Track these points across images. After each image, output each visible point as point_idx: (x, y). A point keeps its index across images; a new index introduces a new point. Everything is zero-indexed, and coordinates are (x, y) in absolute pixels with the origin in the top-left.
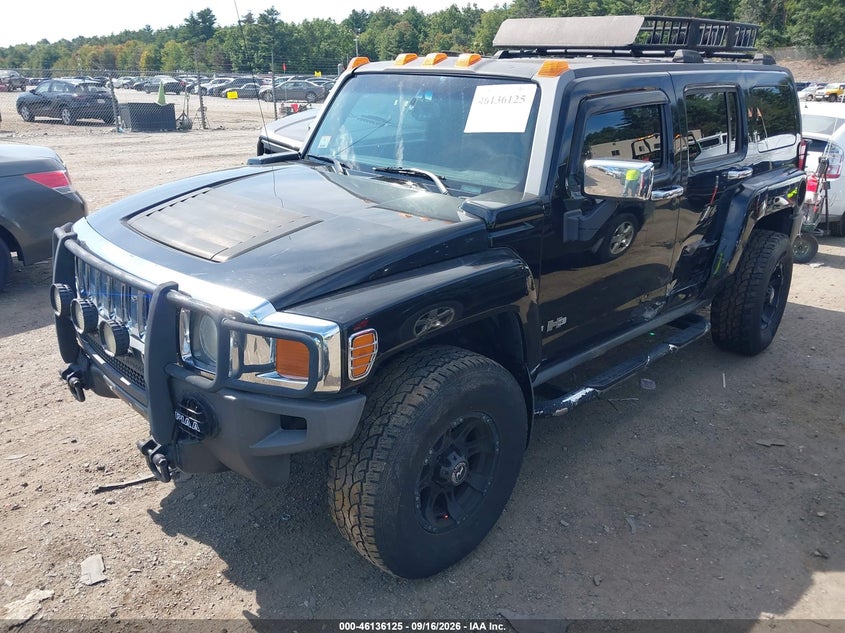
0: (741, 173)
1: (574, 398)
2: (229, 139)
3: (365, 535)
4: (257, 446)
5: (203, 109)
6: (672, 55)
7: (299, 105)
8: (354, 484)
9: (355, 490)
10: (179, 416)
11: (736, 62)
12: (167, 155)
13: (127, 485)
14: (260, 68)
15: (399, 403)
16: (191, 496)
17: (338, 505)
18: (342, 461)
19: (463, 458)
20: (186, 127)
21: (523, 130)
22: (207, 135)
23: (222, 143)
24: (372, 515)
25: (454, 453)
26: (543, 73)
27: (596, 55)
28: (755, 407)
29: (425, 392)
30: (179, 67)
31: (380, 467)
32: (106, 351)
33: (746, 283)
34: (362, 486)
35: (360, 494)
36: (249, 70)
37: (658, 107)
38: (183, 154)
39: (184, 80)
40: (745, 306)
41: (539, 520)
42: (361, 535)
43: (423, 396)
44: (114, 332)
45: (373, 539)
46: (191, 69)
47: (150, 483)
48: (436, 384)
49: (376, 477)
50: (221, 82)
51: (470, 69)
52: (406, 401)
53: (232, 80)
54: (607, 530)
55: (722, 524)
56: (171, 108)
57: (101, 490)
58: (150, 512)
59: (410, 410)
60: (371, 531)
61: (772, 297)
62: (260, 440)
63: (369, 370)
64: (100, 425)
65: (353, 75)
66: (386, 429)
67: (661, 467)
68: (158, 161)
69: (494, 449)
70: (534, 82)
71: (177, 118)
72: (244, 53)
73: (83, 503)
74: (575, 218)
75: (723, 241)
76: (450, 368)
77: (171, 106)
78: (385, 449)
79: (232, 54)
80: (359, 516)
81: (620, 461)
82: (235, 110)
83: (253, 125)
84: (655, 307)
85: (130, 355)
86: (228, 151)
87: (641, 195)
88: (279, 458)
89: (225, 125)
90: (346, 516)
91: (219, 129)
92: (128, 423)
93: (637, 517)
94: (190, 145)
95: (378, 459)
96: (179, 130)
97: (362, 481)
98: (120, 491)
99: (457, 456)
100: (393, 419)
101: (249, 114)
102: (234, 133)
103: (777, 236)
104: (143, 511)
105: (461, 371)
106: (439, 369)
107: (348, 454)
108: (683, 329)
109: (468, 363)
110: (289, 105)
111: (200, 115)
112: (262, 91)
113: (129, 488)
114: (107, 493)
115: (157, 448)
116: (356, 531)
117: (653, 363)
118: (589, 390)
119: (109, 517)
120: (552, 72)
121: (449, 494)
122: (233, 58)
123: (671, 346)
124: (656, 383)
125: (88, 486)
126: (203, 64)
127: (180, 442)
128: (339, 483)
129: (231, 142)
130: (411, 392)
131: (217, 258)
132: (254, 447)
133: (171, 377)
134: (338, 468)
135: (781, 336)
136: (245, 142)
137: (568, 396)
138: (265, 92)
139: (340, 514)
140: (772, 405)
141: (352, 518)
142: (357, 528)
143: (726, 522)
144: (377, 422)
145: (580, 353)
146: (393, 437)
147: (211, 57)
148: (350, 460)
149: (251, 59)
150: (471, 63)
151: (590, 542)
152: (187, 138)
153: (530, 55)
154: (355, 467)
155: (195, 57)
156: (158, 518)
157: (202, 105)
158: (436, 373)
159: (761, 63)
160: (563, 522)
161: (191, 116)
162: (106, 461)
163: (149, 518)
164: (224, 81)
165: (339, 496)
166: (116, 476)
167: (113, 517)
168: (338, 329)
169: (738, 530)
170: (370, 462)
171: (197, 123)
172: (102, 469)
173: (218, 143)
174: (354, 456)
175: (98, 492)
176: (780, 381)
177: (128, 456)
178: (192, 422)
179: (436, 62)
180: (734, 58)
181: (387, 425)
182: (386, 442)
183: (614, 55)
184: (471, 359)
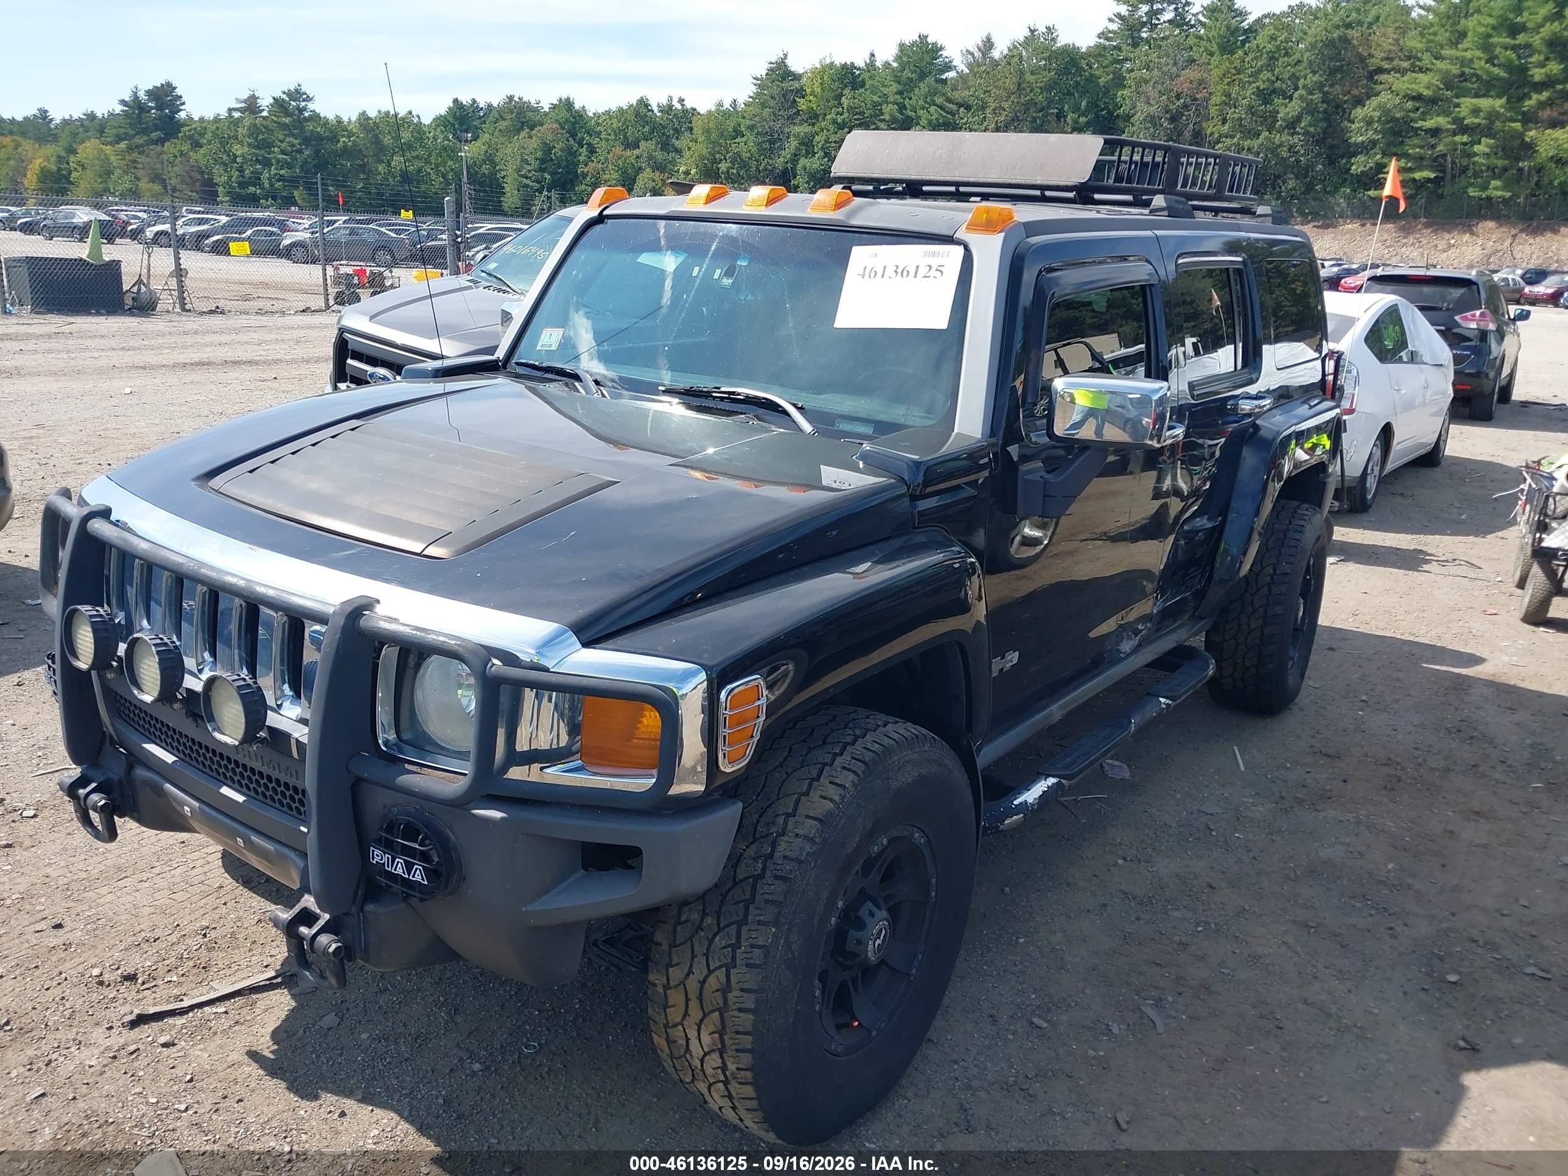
0: (1256, 402)
1: (1032, 795)
2: (237, 331)
3: (732, 1067)
4: (537, 906)
5: (179, 273)
6: (1147, 204)
7: (368, 270)
8: (710, 972)
9: (713, 983)
10: (378, 856)
11: (1220, 219)
12: (116, 358)
13: (192, 1008)
14: (274, 198)
15: (788, 815)
16: (330, 1019)
17: (675, 1015)
18: (682, 933)
19: (884, 913)
20: (144, 307)
21: (943, 325)
22: (191, 323)
23: (224, 338)
24: (749, 1029)
25: (869, 905)
26: (973, 226)
27: (985, 197)
28: (1300, 801)
29: (834, 793)
30: (106, 190)
31: (766, 936)
32: (218, 736)
33: (1265, 590)
34: (728, 976)
35: (725, 990)
36: (253, 201)
37: (1143, 291)
38: (150, 358)
39: (123, 216)
40: (1266, 631)
41: (993, 1019)
42: (724, 1068)
43: (831, 800)
44: (243, 697)
45: (749, 1075)
46: (133, 195)
47: (239, 1001)
48: (851, 776)
49: (757, 955)
50: (201, 222)
51: (838, 216)
52: (802, 810)
53: (224, 219)
54: (1115, 1030)
55: (1300, 1006)
56: (114, 267)
57: (142, 1020)
58: (253, 1055)
59: (810, 827)
60: (746, 1059)
61: (1301, 614)
62: (546, 892)
63: (750, 752)
64: (104, 891)
65: (600, 219)
66: (769, 864)
67: (1176, 914)
68: (100, 371)
69: (928, 894)
70: (958, 242)
71: (125, 287)
72: (241, 170)
73: (108, 1049)
74: (1036, 477)
75: (1232, 516)
76: (869, 745)
77: (115, 265)
78: (773, 902)
79: (217, 170)
80: (721, 1033)
81: (1105, 906)
82: (236, 277)
83: (279, 305)
84: (1137, 632)
85: (263, 741)
86: (242, 354)
87: (1151, 439)
88: (565, 929)
89: (221, 304)
90: (692, 1033)
91: (211, 312)
92: (161, 883)
93: (1159, 1003)
94: (160, 341)
95: (759, 923)
96: (131, 312)
97: (728, 967)
98: (180, 1021)
99: (874, 909)
100: (782, 847)
101: (265, 285)
102: (243, 321)
103: (1305, 509)
104: (238, 1055)
105: (888, 751)
106: (849, 748)
107: (695, 916)
108: (1173, 672)
109: (896, 736)
110: (349, 270)
111: (173, 283)
112: (286, 242)
113: (198, 1013)
114: (155, 1026)
115: (321, 923)
116: (714, 1060)
117: (1140, 730)
118: (1051, 781)
119: (169, 1074)
120: (988, 226)
121: (854, 981)
122: (220, 178)
123: (1162, 700)
124: (1129, 766)
125: (111, 1014)
126: (157, 188)
127: (370, 908)
128: (676, 974)
129: (242, 337)
130: (807, 794)
131: (432, 551)
132: (530, 908)
133: (358, 781)
134: (673, 945)
135: (1311, 681)
136: (272, 336)
137: (1020, 793)
138: (293, 245)
139: (677, 1033)
140: (1324, 797)
141: (706, 1039)
142: (715, 1056)
143: (1305, 1002)
144: (751, 852)
145: (1032, 716)
146: (784, 879)
147: (174, 174)
148: (700, 928)
149: (256, 180)
150: (838, 206)
151: (1091, 1053)
152: (150, 327)
153: (889, 194)
154: (711, 941)
155: (140, 173)
156: (273, 1068)
157: (178, 264)
158: (846, 757)
159: (1268, 222)
160: (1035, 1020)
161: (156, 285)
162: (136, 962)
163: (253, 1070)
164: (207, 221)
165: (676, 997)
166: (162, 992)
167: (179, 1071)
168: (703, 676)
169: (1329, 1015)
170: (744, 930)
171: (166, 301)
172: (131, 978)
173: (217, 338)
174: (709, 920)
175: (134, 1024)
176: (1327, 755)
177: (181, 948)
178: (409, 867)
179: (771, 201)
180: (1216, 211)
181: (771, 856)
182: (770, 889)
183: (1044, 199)
184: (900, 729)
